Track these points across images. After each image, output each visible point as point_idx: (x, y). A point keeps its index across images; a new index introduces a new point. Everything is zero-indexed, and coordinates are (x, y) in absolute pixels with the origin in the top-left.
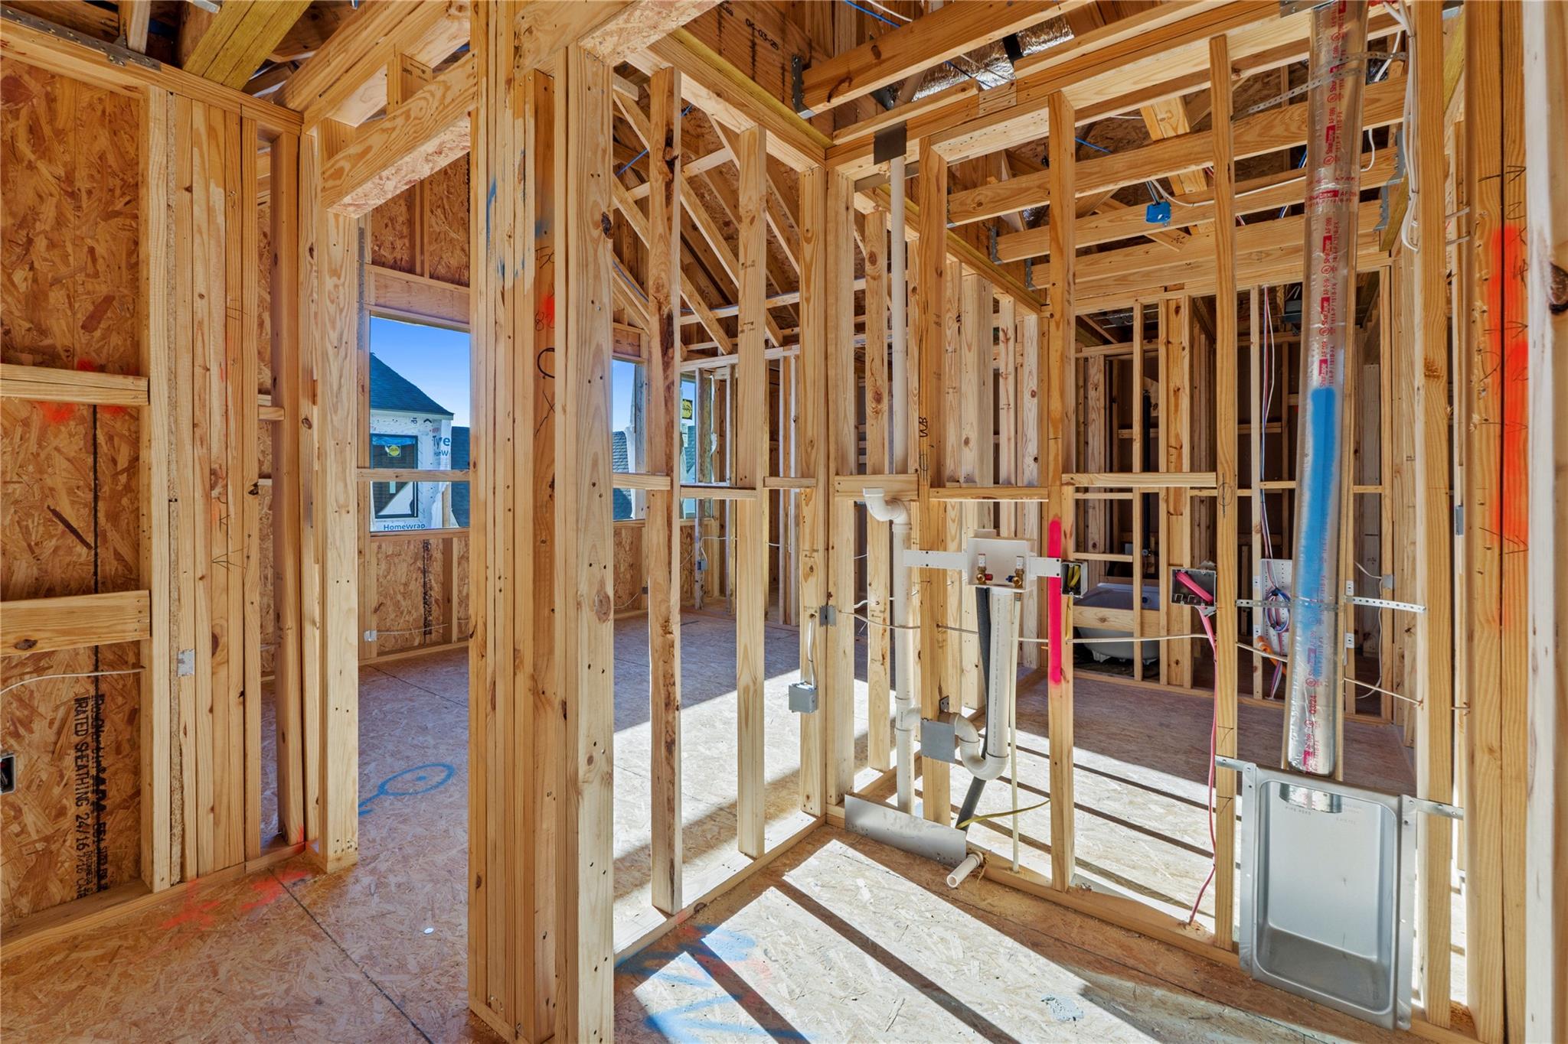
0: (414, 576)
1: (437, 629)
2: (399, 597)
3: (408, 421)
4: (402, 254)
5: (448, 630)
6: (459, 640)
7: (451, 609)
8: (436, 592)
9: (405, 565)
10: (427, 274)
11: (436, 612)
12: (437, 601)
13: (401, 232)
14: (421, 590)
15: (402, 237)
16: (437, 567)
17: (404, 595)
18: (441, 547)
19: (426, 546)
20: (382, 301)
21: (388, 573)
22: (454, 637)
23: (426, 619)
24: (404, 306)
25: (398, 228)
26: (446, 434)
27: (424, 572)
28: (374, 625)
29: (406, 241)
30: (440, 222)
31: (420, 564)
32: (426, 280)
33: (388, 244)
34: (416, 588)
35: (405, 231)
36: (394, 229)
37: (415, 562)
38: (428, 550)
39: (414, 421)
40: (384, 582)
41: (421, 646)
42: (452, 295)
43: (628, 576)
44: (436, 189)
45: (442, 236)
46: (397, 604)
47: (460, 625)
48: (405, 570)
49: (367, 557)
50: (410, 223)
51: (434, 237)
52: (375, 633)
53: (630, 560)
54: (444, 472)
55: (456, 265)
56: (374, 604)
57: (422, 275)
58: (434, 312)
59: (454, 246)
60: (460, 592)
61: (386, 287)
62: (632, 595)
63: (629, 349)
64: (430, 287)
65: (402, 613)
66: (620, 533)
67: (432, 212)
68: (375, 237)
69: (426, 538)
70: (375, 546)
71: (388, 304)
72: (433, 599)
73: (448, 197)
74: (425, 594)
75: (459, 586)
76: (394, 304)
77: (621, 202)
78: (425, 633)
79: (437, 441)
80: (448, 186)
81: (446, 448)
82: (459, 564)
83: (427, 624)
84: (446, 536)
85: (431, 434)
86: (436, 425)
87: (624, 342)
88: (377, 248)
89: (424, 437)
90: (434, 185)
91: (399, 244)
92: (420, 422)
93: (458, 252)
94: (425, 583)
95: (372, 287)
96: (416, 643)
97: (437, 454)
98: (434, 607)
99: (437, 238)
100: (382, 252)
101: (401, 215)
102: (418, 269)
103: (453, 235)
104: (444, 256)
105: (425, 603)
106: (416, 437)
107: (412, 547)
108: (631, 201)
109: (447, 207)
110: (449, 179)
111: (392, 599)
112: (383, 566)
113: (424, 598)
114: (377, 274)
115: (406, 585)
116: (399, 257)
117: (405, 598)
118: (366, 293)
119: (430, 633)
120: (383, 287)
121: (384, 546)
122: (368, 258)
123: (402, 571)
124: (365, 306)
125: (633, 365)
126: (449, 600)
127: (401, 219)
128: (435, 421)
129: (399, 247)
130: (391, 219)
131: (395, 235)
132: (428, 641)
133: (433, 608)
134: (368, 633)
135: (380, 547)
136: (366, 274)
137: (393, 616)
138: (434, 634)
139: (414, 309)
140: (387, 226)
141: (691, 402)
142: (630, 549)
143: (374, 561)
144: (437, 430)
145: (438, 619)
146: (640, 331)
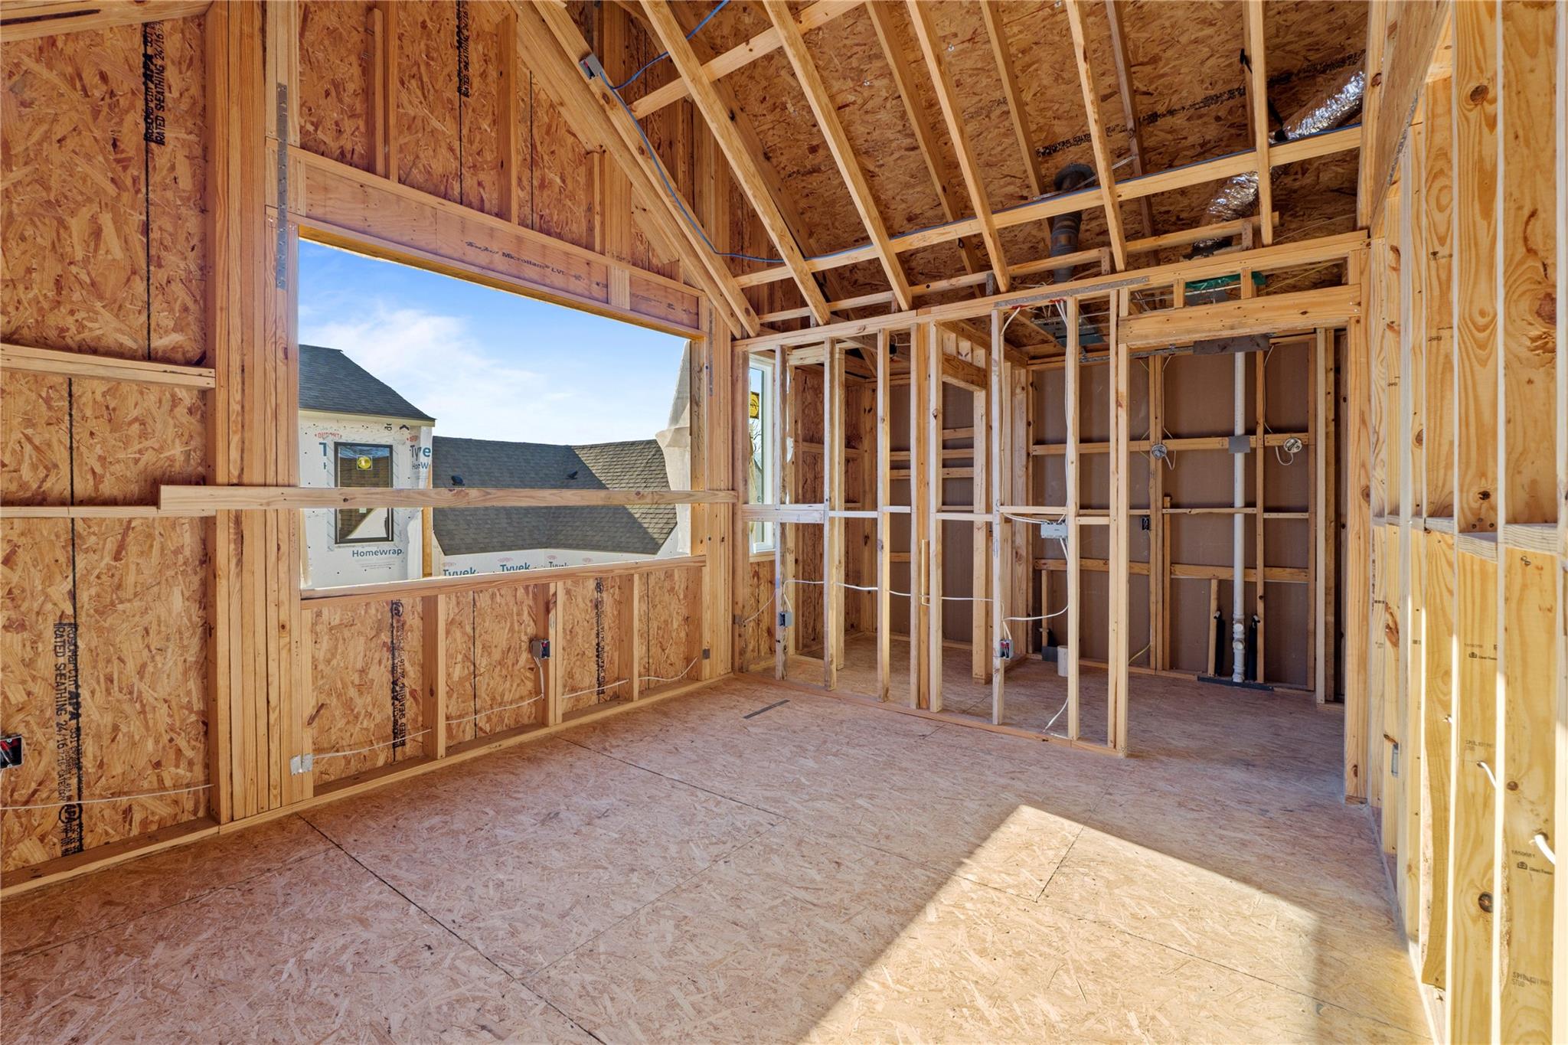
0: (377, 656)
1: (413, 739)
2: (352, 692)
3: (382, 429)
4: (353, 140)
5: (431, 738)
6: (451, 750)
7: (436, 704)
8: (412, 679)
9: (362, 640)
10: (394, 176)
11: (411, 708)
12: (413, 693)
13: (352, 108)
14: (387, 677)
15: (353, 116)
16: (412, 641)
17: (360, 688)
18: (419, 608)
19: (395, 609)
20: (318, 211)
21: (334, 655)
22: (441, 750)
23: (395, 722)
24: (360, 224)
25: (347, 100)
26: (426, 443)
27: (393, 649)
28: (308, 746)
29: (361, 123)
30: (416, 101)
31: (385, 637)
32: (392, 186)
33: (329, 124)
34: (380, 675)
35: (359, 107)
36: (340, 101)
37: (377, 635)
38: (398, 614)
39: (388, 427)
40: (327, 670)
41: (391, 767)
42: (435, 216)
43: (683, 634)
44: (408, 50)
45: (419, 122)
46: (349, 705)
47: (449, 728)
48: (361, 648)
49: (295, 634)
50: (367, 93)
51: (406, 123)
52: (309, 759)
53: (684, 612)
54: (422, 493)
55: (440, 170)
56: (309, 711)
57: (387, 176)
58: (405, 239)
59: (437, 141)
60: (449, 675)
61: (326, 189)
62: (688, 660)
63: (685, 318)
64: (399, 198)
65: (357, 717)
66: (672, 575)
67: (402, 83)
68: (307, 108)
69: (395, 599)
70: (308, 615)
71: (329, 217)
72: (407, 690)
73: (428, 64)
74: (394, 683)
75: (447, 667)
76: (339, 218)
77: (693, 80)
78: (394, 746)
79: (416, 451)
80: (427, 46)
81: (426, 460)
82: (448, 632)
83: (398, 731)
84: (427, 593)
85: (409, 443)
86: (414, 432)
87: (679, 307)
88: (310, 128)
89: (400, 446)
90: (406, 42)
91: (348, 125)
92: (395, 428)
93: (443, 151)
94: (394, 667)
95: (302, 185)
96: (381, 762)
97: (416, 467)
98: (409, 702)
99: (410, 125)
100: (320, 135)
101: (351, 78)
102: (380, 166)
103: (435, 123)
104: (422, 155)
105: (394, 698)
106: (390, 447)
107: (373, 611)
108: (706, 81)
109: (425, 79)
110: (429, 36)
111: (339, 696)
112: (325, 643)
113: (393, 691)
114: (310, 167)
115: (363, 672)
116: (349, 147)
117: (361, 693)
118: (290, 195)
119: (403, 744)
120: (319, 187)
121: (325, 612)
122: (294, 137)
123: (356, 651)
124: (289, 216)
125: (686, 341)
126: (433, 692)
127: (351, 87)
128: (413, 427)
129: (349, 131)
130: (336, 85)
131: (342, 111)
132: (399, 757)
133: (407, 704)
134: (297, 760)
135: (319, 614)
136: (290, 162)
137: (341, 724)
138: (408, 746)
139: (373, 230)
140: (327, 94)
141: (757, 395)
142: (685, 597)
143: (307, 639)
144: (415, 438)
145: (415, 720)
146: (697, 293)
